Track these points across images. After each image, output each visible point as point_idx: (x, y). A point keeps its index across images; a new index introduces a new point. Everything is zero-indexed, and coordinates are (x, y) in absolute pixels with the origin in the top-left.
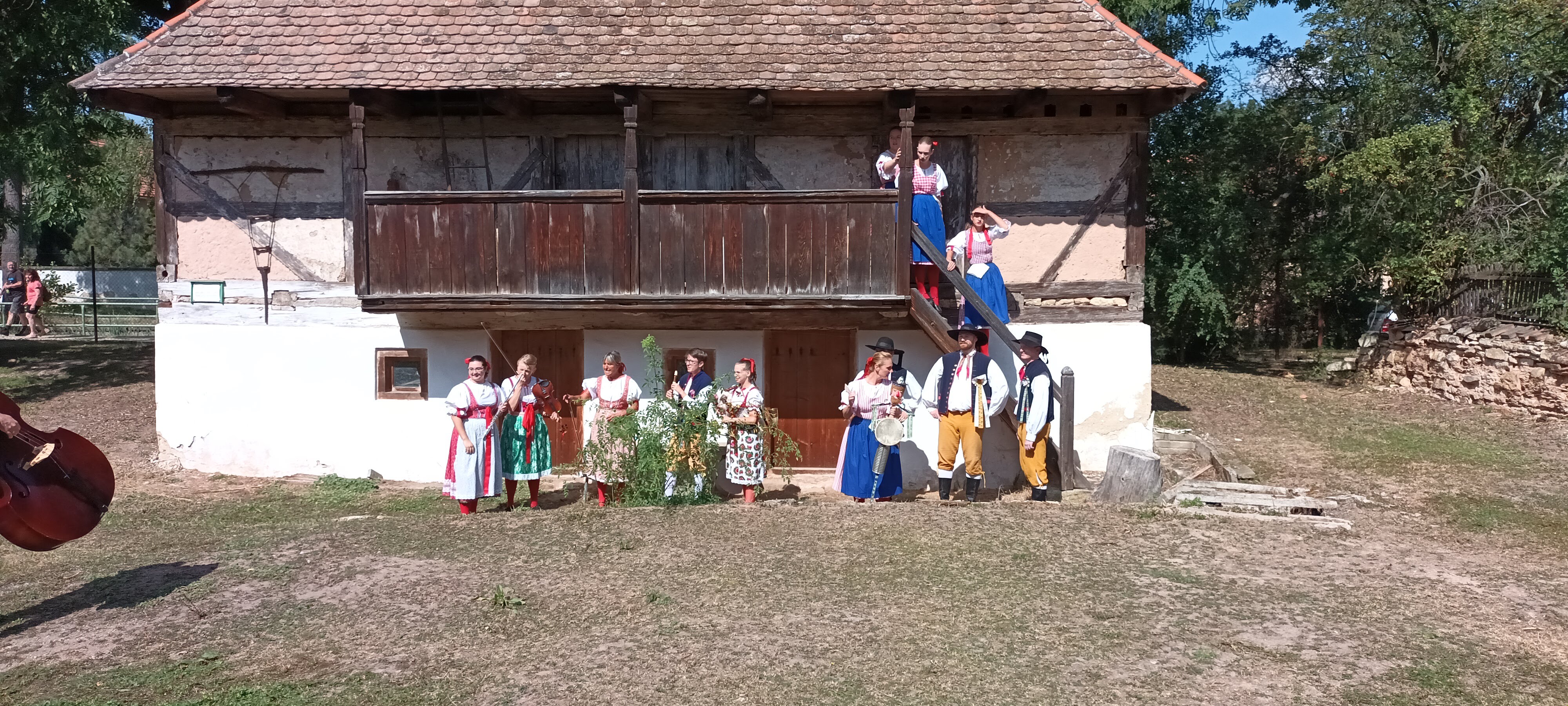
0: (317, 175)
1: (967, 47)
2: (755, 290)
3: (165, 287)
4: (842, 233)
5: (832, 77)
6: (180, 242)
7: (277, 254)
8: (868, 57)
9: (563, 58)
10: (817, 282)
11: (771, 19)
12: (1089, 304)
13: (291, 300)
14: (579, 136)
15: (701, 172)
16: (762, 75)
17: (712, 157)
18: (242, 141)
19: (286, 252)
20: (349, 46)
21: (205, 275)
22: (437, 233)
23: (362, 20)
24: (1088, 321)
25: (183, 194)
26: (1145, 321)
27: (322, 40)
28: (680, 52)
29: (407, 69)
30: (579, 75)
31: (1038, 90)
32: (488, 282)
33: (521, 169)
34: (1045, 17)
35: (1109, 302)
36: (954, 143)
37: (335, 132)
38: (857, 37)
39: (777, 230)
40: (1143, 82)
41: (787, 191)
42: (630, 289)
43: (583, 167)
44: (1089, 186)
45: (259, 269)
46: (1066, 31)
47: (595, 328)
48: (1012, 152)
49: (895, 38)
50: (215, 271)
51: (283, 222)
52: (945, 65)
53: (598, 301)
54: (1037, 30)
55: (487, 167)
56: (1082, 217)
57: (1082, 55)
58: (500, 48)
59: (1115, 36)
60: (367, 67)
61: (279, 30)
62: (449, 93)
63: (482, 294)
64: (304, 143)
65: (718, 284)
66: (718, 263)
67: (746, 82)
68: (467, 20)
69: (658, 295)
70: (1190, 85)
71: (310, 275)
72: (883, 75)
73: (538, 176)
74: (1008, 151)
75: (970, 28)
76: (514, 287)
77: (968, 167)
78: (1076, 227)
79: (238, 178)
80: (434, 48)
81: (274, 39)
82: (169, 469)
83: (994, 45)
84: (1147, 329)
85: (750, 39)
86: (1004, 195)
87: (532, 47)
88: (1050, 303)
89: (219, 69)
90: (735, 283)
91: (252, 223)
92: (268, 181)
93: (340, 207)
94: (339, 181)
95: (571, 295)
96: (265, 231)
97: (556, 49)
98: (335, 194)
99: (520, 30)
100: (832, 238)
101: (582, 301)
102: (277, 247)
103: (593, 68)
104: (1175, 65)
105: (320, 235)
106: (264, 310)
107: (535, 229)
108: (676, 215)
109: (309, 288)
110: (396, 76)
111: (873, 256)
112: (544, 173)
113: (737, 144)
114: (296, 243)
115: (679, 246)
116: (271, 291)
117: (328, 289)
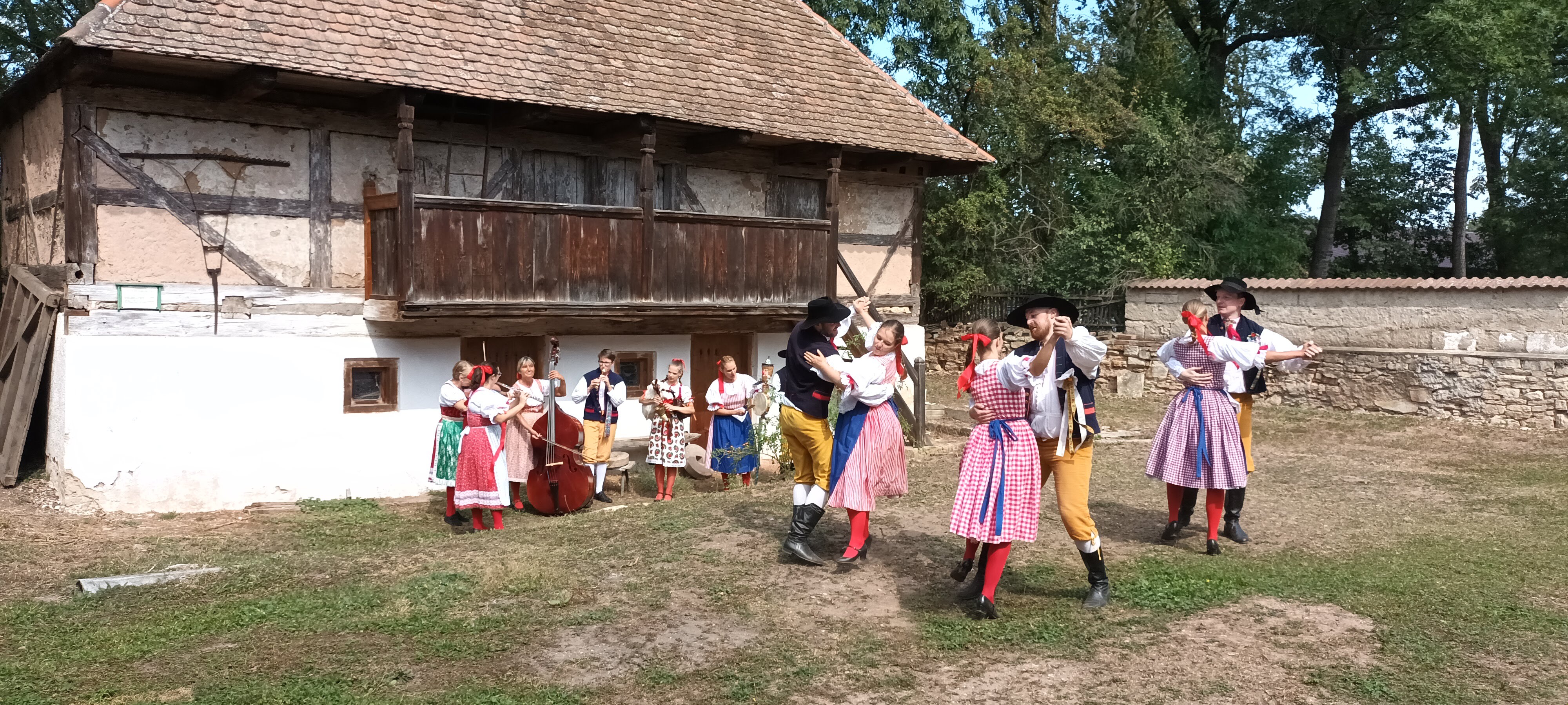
0: (281, 169)
1: (854, 114)
2: (736, 299)
3: (78, 291)
4: (792, 253)
5: (789, 127)
6: (101, 236)
7: (229, 254)
10: (777, 294)
11: (715, 69)
13: (246, 307)
14: (536, 152)
18: (189, 122)
19: (241, 253)
20: (369, 38)
21: (135, 277)
22: (480, 240)
25: (107, 178)
26: (921, 324)
28: (668, 89)
29: (450, 73)
30: (609, 101)
32: (526, 288)
33: (497, 178)
35: (900, 310)
37: (303, 123)
38: (782, 95)
39: (750, 248)
42: (647, 297)
43: (537, 181)
44: (893, 224)
45: (208, 270)
48: (851, 195)
50: (149, 272)
52: (851, 127)
53: (622, 308)
55: (482, 175)
56: (890, 247)
57: (920, 130)
59: (928, 118)
60: (409, 66)
63: (521, 301)
64: (265, 133)
65: (709, 294)
66: (710, 275)
67: (738, 124)
68: (468, 29)
69: (665, 302)
71: (270, 279)
72: (820, 130)
76: (549, 294)
78: (886, 254)
79: (181, 166)
80: (457, 54)
83: (868, 115)
84: (922, 330)
85: (712, 85)
86: (847, 227)
87: (546, 67)
90: (722, 293)
91: (199, 218)
92: (221, 172)
93: (307, 205)
94: (306, 177)
95: (598, 303)
96: (215, 228)
97: (568, 72)
98: (301, 191)
99: (525, 48)
100: (787, 257)
101: (608, 308)
102: (230, 247)
103: (613, 95)
104: (971, 145)
105: (283, 235)
106: (213, 318)
107: (568, 240)
108: (680, 232)
109: (268, 294)
110: (446, 79)
111: (813, 273)
112: (517, 183)
113: (674, 171)
114: (254, 243)
115: (682, 260)
116: (221, 296)
117: (291, 294)
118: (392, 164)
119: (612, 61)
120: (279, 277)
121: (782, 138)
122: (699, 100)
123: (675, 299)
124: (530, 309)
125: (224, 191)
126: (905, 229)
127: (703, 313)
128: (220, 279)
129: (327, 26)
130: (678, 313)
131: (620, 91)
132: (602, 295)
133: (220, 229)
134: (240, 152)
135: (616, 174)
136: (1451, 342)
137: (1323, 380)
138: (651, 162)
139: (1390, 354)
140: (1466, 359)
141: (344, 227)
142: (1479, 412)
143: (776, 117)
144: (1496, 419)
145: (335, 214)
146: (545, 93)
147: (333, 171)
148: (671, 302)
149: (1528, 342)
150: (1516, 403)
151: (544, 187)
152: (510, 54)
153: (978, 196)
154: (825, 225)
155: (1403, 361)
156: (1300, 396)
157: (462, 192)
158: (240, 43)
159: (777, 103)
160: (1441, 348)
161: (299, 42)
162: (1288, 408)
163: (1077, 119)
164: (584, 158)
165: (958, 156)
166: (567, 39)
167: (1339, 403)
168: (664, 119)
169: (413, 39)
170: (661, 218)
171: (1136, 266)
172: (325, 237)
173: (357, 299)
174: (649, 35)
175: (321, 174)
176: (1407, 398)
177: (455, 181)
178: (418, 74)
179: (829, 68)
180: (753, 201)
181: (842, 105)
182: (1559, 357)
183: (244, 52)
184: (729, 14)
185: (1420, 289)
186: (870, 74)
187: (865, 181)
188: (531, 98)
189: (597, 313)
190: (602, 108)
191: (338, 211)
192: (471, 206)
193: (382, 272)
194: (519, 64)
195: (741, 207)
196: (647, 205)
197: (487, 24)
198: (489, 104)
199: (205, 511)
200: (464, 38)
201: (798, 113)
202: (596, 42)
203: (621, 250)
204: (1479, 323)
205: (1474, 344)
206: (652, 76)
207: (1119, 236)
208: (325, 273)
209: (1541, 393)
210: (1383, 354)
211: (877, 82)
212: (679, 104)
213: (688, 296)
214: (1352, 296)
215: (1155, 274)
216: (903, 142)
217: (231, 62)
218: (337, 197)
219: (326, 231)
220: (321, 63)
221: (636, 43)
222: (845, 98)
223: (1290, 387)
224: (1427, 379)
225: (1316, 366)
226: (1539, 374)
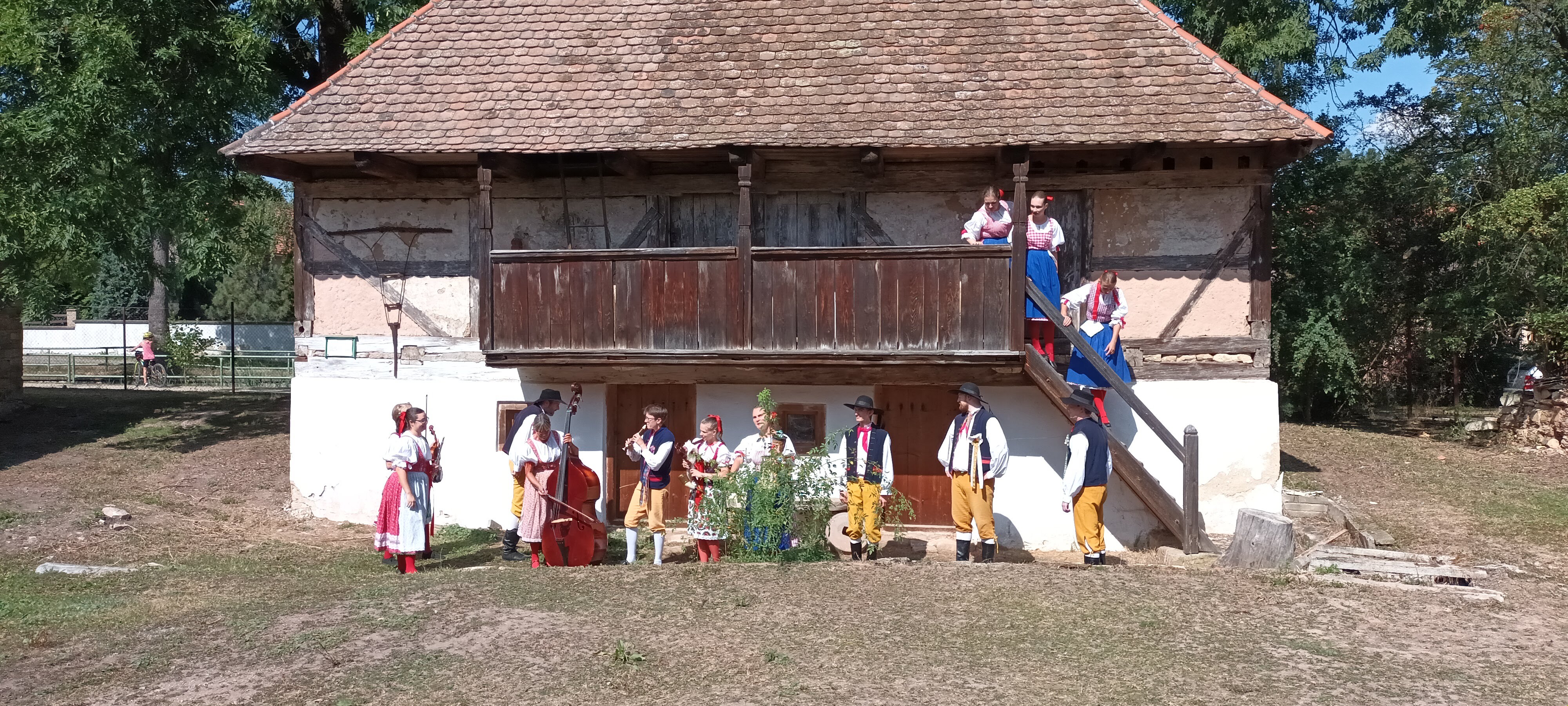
0: (446, 235)
1: (1082, 102)
2: (867, 346)
3: (302, 342)
4: (954, 288)
5: (944, 134)
6: (316, 299)
7: (407, 310)
8: (981, 114)
9: (680, 120)
10: (929, 337)
11: (883, 78)
12: (1212, 360)
13: (420, 355)
14: (694, 195)
15: (812, 228)
16: (874, 133)
17: (823, 213)
18: (376, 202)
19: (416, 309)
20: (478, 112)
21: (338, 331)
22: (558, 290)
23: (491, 87)
24: (1211, 378)
25: (320, 253)
26: (1272, 378)
27: (453, 106)
28: (793, 112)
29: (532, 133)
30: (696, 137)
31: (1157, 144)
32: (606, 336)
33: (638, 227)
34: (1162, 70)
35: (1234, 359)
36: (1068, 198)
37: (464, 194)
38: (969, 93)
39: (889, 286)
40: (1267, 134)
41: (899, 247)
42: (742, 344)
43: (697, 224)
44: (1211, 240)
45: (390, 325)
46: (1184, 84)
47: (708, 382)
48: (1129, 206)
49: (1008, 94)
50: (348, 327)
51: (413, 281)
52: (1059, 120)
53: (711, 356)
54: (1155, 83)
55: (605, 226)
56: (1204, 271)
57: (1202, 107)
58: (620, 112)
59: (1235, 88)
60: (495, 132)
61: (412, 97)
62: (571, 156)
63: (600, 349)
64: (433, 205)
65: (829, 339)
66: (829, 318)
67: (859, 140)
68: (589, 85)
69: (770, 350)
70: (1317, 137)
71: (438, 331)
72: (996, 131)
73: (654, 234)
74: (1125, 205)
75: (1085, 83)
76: (630, 342)
77: (1083, 221)
78: (1197, 282)
79: (371, 238)
80: (557, 113)
81: (407, 106)
82: (301, 517)
83: (1110, 99)
84: (1274, 386)
85: (862, 98)
86: (1121, 249)
87: (650, 110)
88: (1170, 359)
89: (356, 135)
90: (848, 338)
91: (383, 281)
92: (400, 241)
93: (468, 264)
94: (467, 240)
95: (687, 351)
96: (395, 290)
98: (462, 253)
99: (639, 95)
100: (944, 293)
101: (695, 356)
102: (407, 304)
103: (706, 129)
105: (448, 291)
106: (394, 364)
107: (650, 285)
109: (436, 343)
111: (988, 312)
112: (661, 231)
113: (850, 201)
114: (425, 300)
115: (791, 302)
116: (399, 347)
117: (454, 344)
118: (542, 222)
120: (445, 329)
123: (783, 345)
124: (609, 358)
125: (402, 258)
127: (819, 362)
128: (399, 331)
129: (448, 107)
130: (784, 362)
131: (724, 122)
132: (692, 343)
133: (398, 289)
134: (414, 224)
143: (935, 123)
152: (617, 104)
159: (952, 105)
161: (410, 125)
166: (701, 76)
169: (521, 105)
170: (761, 257)
174: (814, 54)
175: (478, 236)
183: (351, 142)
195: (945, 233)
197: (614, 77)
200: (578, 95)
203: (710, 294)
213: (801, 343)
217: (331, 152)
221: (788, 65)
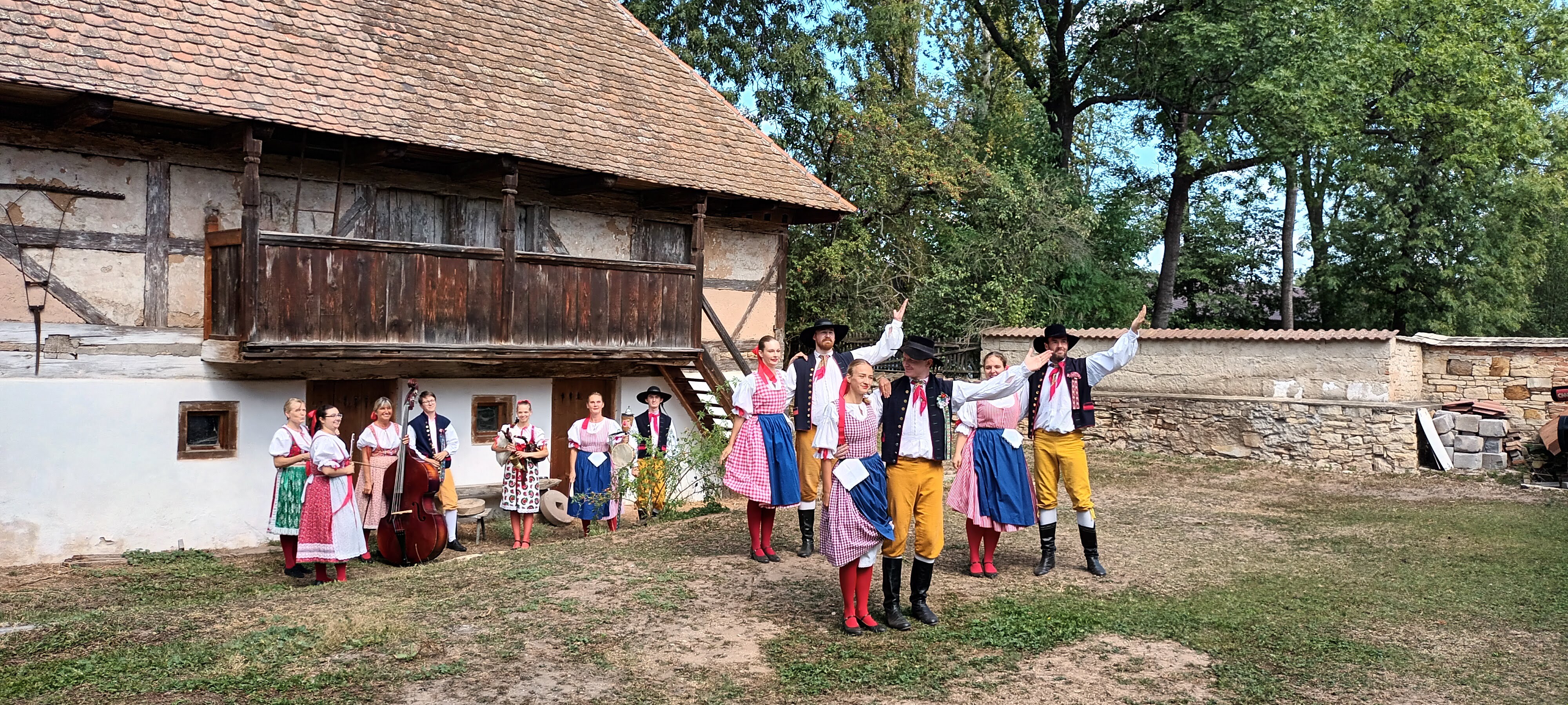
2: (599, 343)
4: (657, 296)
5: (654, 172)
7: (55, 290)
8: (666, 159)
9: (440, 120)
10: (641, 337)
11: (581, 112)
13: (72, 347)
14: (394, 190)
16: (609, 163)
19: (68, 289)
20: (216, 69)
22: (330, 279)
23: (209, 41)
28: (531, 130)
29: (302, 108)
30: (470, 141)
32: (378, 330)
33: (346, 216)
37: (141, 155)
38: (648, 140)
42: (506, 340)
43: (393, 219)
44: (758, 270)
45: (30, 308)
48: (716, 241)
49: (672, 145)
52: (717, 174)
53: (479, 351)
56: (755, 292)
60: (258, 99)
61: (113, 33)
63: (373, 342)
64: (98, 163)
65: (572, 337)
66: (572, 318)
67: (602, 167)
68: (322, 63)
69: (526, 345)
71: (100, 317)
72: (686, 176)
76: (402, 335)
78: (753, 298)
79: (4, 196)
80: (309, 88)
81: (114, 44)
83: (733, 162)
85: (577, 128)
86: (712, 272)
87: (404, 104)
90: (585, 336)
91: (20, 252)
92: (48, 203)
93: (143, 240)
94: (143, 210)
95: (455, 345)
96: (39, 263)
97: (427, 110)
98: (137, 225)
99: (382, 84)
100: (652, 300)
101: (466, 351)
102: (55, 283)
103: (474, 134)
104: (834, 195)
105: (115, 271)
106: (34, 358)
107: (424, 280)
108: (542, 275)
109: (97, 333)
110: (297, 114)
111: (677, 318)
112: (368, 222)
113: (537, 213)
114: (82, 279)
115: (544, 302)
116: (44, 335)
117: (123, 334)
118: (236, 199)
119: (473, 100)
120: (110, 316)
121: (647, 183)
122: (564, 142)
123: (536, 341)
124: (382, 351)
125: (50, 223)
126: (770, 274)
127: (565, 356)
128: (43, 316)
129: (170, 55)
130: (539, 356)
131: (481, 130)
132: (459, 337)
134: (70, 184)
135: (476, 214)
136: (1280, 390)
137: (1164, 426)
138: (513, 203)
139: (1225, 401)
140: (1293, 406)
141: (183, 264)
142: (1305, 455)
143: (642, 161)
144: (1321, 463)
145: (173, 251)
146: (402, 130)
147: (173, 206)
148: (531, 345)
149: (1349, 390)
150: (1338, 448)
151: (400, 227)
152: (366, 90)
153: (842, 244)
154: (690, 270)
155: (1237, 408)
156: (1143, 440)
157: (311, 229)
158: (72, 70)
159: (642, 148)
160: (1271, 396)
161: (137, 70)
162: (1132, 452)
163: (935, 172)
164: (443, 197)
165: (820, 205)
166: (427, 76)
167: (1179, 448)
168: (527, 160)
169: (263, 71)
170: (522, 260)
171: (991, 314)
172: (162, 275)
173: (194, 340)
174: (512, 76)
175: (159, 207)
176: (1241, 442)
177: (304, 218)
178: (267, 107)
179: (695, 115)
180: (618, 244)
181: (707, 152)
182: (1375, 404)
183: (77, 79)
184: (594, 58)
185: (1251, 340)
186: (736, 122)
187: (731, 227)
188: (387, 135)
189: (453, 355)
190: (462, 147)
191: (177, 247)
192: (321, 244)
193: (223, 311)
194: (375, 101)
195: (605, 250)
196: (508, 245)
197: (342, 58)
198: (343, 140)
199: (18, 564)
200: (318, 72)
201: (664, 158)
202: (456, 80)
203: (480, 292)
204: (1304, 372)
205: (1301, 392)
206: (515, 117)
207: (976, 285)
208: (160, 312)
209: (1360, 438)
210: (1218, 400)
211: (742, 130)
212: (543, 146)
213: (549, 339)
214: (1189, 346)
215: (1008, 323)
216: (768, 190)
217: (63, 89)
218: (176, 232)
219: (163, 268)
220: (162, 93)
221: (497, 82)
222: (711, 146)
223: (1134, 432)
224: (1258, 425)
225: (1157, 412)
226: (1358, 420)
